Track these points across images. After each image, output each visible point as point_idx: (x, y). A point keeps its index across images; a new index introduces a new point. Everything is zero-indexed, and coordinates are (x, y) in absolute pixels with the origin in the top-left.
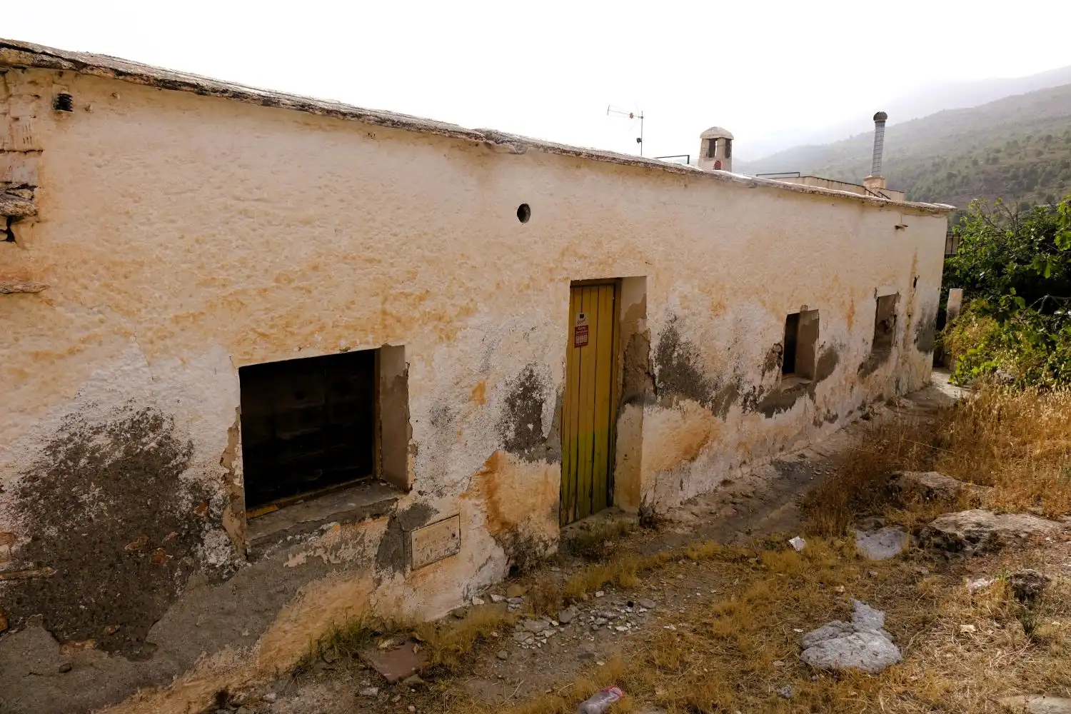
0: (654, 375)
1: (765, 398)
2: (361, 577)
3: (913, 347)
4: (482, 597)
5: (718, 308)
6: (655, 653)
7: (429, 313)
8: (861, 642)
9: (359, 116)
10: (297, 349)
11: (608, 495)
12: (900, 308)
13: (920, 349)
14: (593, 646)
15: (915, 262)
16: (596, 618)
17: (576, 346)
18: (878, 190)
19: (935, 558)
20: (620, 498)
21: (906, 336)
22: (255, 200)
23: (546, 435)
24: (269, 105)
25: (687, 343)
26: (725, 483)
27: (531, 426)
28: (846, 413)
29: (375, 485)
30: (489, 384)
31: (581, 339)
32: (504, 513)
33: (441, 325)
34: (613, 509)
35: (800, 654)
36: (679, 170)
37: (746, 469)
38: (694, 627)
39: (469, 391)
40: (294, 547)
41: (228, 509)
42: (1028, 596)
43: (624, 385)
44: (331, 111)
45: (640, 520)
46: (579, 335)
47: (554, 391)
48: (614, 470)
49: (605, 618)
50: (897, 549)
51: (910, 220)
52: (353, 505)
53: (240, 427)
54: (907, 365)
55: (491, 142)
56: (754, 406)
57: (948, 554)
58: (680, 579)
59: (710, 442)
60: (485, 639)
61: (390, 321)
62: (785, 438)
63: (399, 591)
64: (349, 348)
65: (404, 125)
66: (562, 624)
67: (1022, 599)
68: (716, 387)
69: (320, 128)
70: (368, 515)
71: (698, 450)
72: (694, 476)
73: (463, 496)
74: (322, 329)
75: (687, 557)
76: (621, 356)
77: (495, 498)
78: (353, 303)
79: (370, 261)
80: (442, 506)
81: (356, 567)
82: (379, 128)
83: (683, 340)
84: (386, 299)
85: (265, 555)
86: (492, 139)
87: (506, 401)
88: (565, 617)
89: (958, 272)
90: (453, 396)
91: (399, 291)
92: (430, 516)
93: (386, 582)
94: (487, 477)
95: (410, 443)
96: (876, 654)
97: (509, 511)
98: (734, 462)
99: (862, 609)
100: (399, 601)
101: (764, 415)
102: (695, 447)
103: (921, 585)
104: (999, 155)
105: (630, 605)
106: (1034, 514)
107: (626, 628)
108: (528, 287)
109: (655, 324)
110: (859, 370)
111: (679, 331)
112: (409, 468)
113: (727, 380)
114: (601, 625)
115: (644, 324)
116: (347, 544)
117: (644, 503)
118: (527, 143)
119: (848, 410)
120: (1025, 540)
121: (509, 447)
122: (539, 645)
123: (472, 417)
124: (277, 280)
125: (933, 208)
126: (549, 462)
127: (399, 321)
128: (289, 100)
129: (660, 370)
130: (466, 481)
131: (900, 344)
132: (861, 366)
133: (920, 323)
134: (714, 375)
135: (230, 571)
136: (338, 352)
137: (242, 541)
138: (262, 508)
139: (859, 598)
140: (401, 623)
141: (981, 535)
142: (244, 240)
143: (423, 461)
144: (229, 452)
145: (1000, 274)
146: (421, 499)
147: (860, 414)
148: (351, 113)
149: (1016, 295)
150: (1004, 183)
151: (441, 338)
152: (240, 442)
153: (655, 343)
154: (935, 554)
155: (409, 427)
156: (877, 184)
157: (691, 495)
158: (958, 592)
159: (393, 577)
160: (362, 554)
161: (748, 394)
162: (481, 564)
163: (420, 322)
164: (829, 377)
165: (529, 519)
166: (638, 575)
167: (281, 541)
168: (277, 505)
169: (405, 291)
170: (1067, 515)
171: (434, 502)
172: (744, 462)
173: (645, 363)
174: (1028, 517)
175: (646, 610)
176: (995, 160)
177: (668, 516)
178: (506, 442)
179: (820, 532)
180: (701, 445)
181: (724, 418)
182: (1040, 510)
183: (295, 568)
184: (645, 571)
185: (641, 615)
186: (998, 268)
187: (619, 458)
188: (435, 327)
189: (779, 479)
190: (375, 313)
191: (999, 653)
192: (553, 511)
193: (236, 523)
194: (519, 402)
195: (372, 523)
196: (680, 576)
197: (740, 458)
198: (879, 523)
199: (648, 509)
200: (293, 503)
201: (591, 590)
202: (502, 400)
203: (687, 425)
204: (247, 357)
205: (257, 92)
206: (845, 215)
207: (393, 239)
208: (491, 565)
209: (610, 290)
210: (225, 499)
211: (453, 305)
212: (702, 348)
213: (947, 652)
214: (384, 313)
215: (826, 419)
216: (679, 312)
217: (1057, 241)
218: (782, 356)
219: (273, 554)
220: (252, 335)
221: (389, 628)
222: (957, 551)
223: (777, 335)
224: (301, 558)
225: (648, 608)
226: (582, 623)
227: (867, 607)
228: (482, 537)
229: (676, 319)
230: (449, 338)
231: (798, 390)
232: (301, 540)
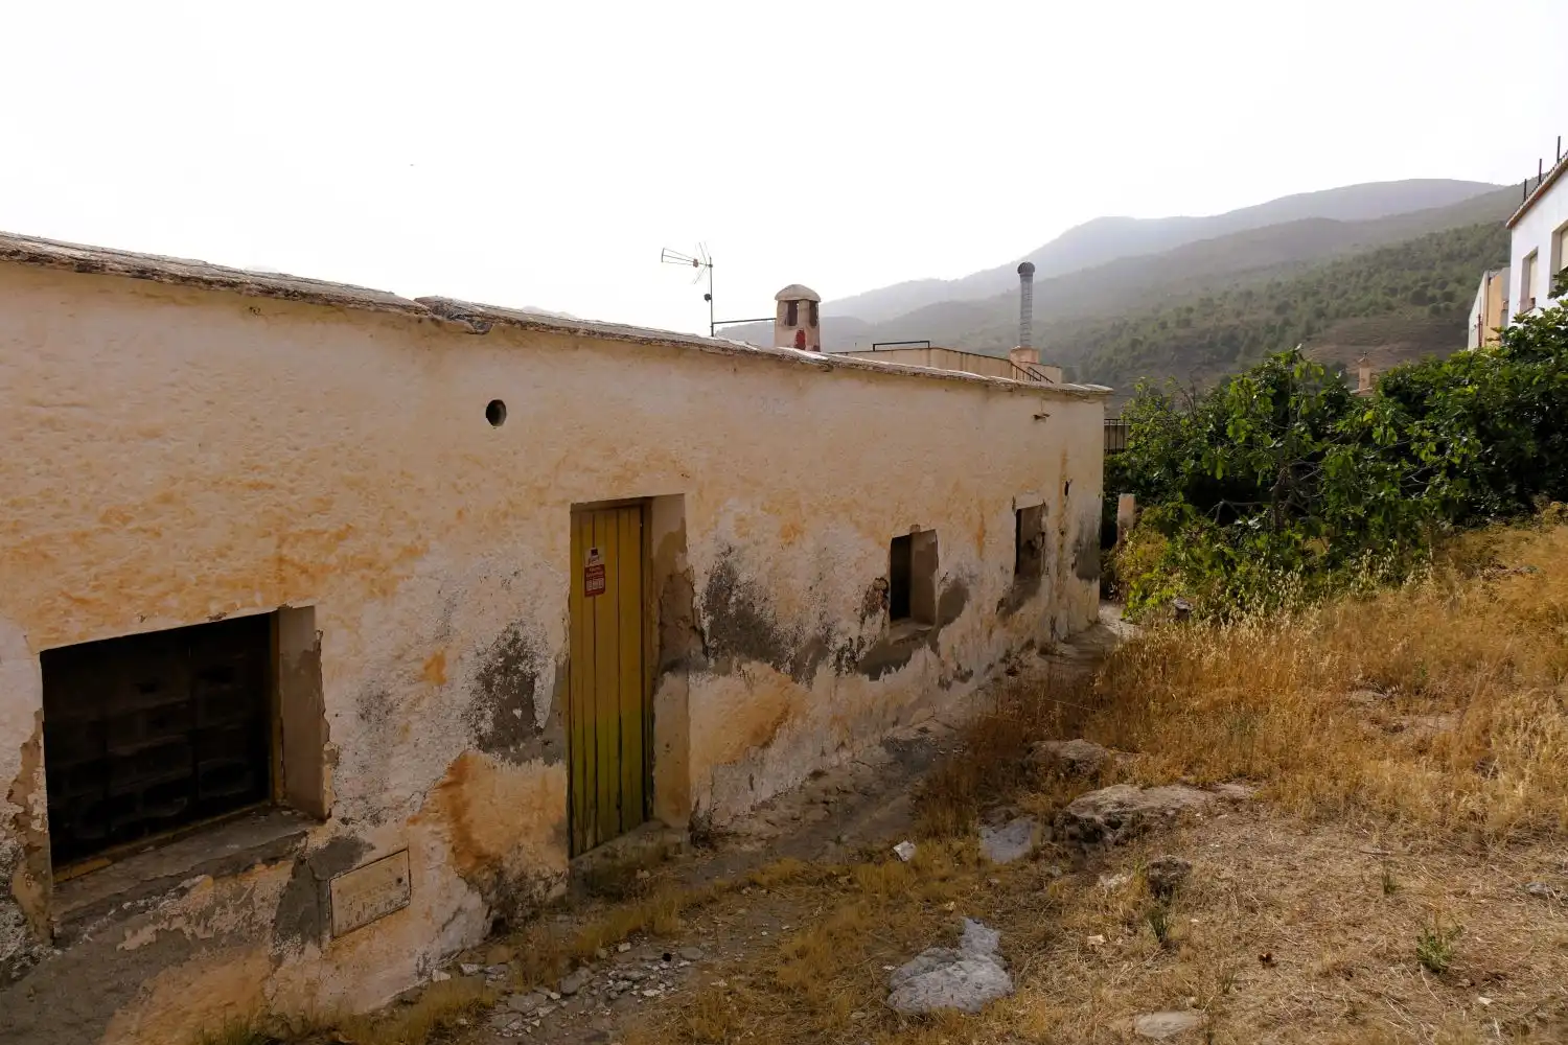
0: (702, 630)
1: (868, 654)
2: (249, 956)
3: (1071, 574)
4: (448, 970)
5: (791, 533)
6: (693, 1022)
7: (353, 557)
8: (962, 973)
9: (232, 285)
10: (138, 619)
11: (645, 803)
12: (1049, 522)
13: (1081, 576)
14: (606, 1022)
15: (1064, 462)
16: (615, 981)
17: (587, 594)
18: (1028, 365)
19: (1070, 853)
20: (662, 808)
21: (1060, 560)
22: (65, 405)
23: (541, 724)
24: (90, 272)
25: (749, 583)
26: (817, 775)
27: (518, 713)
28: (984, 666)
29: (274, 815)
30: (450, 655)
31: (595, 584)
32: (479, 841)
33: (372, 574)
34: (652, 825)
35: (886, 998)
36: (723, 349)
37: (845, 754)
38: (753, 979)
39: (419, 667)
40: (136, 919)
41: (22, 867)
42: (1165, 891)
43: (662, 646)
44: (189, 279)
45: (692, 837)
46: (589, 579)
47: (551, 660)
48: (652, 768)
49: (628, 980)
50: (1028, 846)
51: (1051, 407)
52: (237, 846)
53: (41, 743)
54: (1065, 601)
55: (439, 317)
56: (852, 665)
57: (1085, 846)
58: (741, 915)
59: (790, 721)
60: (447, 1030)
61: (289, 571)
62: (900, 708)
63: (313, 972)
64: (225, 614)
65: (304, 295)
66: (565, 996)
67: (1158, 894)
68: (795, 641)
69: (174, 302)
70: (259, 860)
71: (774, 731)
72: (770, 768)
73: (413, 821)
74: (178, 589)
75: (753, 884)
76: (655, 606)
77: (465, 820)
78: (230, 548)
79: (256, 486)
80: (378, 839)
81: (241, 941)
82: (266, 299)
83: (743, 578)
84: (283, 540)
85: (86, 936)
86: (442, 313)
87: (477, 678)
88: (570, 985)
89: (1129, 473)
90: (393, 675)
91: (304, 529)
92: (360, 855)
93: (291, 959)
94: (453, 790)
95: (327, 748)
96: (979, 987)
97: (486, 839)
98: (827, 745)
99: (973, 929)
100: (312, 987)
101: (867, 677)
102: (769, 728)
103: (1049, 889)
104: (1192, 316)
105: (667, 958)
106: (1186, 784)
107: (657, 992)
108: (506, 515)
109: (700, 560)
110: (998, 610)
111: (736, 566)
112: (326, 787)
113: (811, 630)
114: (623, 991)
115: (684, 558)
116: (224, 907)
117: (696, 812)
118: (494, 318)
119: (988, 663)
120: (1173, 819)
121: (485, 744)
122: (529, 1030)
123: (425, 704)
124: (105, 519)
125: (1083, 391)
126: (549, 762)
127: (304, 571)
128: (120, 263)
129: (712, 623)
130: (417, 798)
131: (1053, 571)
132: (1001, 603)
133: (1078, 542)
134: (791, 626)
135: (24, 967)
136: (207, 621)
137: (47, 916)
138: (84, 863)
139: (971, 916)
140: (317, 1021)
141: (1124, 818)
142: (49, 462)
143: (347, 774)
144: (25, 781)
145: (1176, 474)
146: (344, 831)
147: (1003, 668)
148: (221, 281)
149: (1185, 502)
150: (1201, 352)
151: (372, 592)
152: (42, 763)
153: (701, 586)
154: (1070, 848)
155: (324, 726)
156: (1027, 357)
157: (766, 794)
158: (1091, 895)
159: (302, 952)
160: (249, 921)
161: (842, 650)
162: (444, 921)
163: (339, 571)
164: (957, 620)
165: (520, 848)
166: (681, 915)
167: (112, 912)
168: (108, 857)
169: (313, 528)
170: (1224, 782)
171: (365, 833)
172: (843, 744)
173: (688, 614)
174: (1179, 789)
175: (688, 963)
176: (1187, 323)
177: (732, 829)
178: (481, 738)
179: (935, 833)
180: (778, 724)
181: (810, 685)
182: (1191, 778)
183: (138, 950)
184: (694, 908)
185: (682, 971)
186: (1172, 466)
187: (659, 748)
188: (363, 577)
189: (891, 764)
190: (265, 561)
191: (1126, 966)
192: (557, 832)
193: (36, 889)
194: (498, 679)
195: (267, 872)
196: (742, 911)
197: (836, 739)
198: (1010, 813)
199: (701, 820)
200: (136, 852)
201: (612, 944)
202: (471, 676)
203: (754, 698)
204: (54, 636)
205: (69, 252)
206: (964, 403)
207: (293, 455)
208: (462, 919)
209: (636, 514)
210: (15, 852)
211: (390, 545)
212: (772, 589)
213: (1067, 974)
214: (281, 560)
215: (955, 677)
216: (735, 540)
217: (1230, 432)
218: (889, 595)
219: (99, 932)
220: (62, 603)
221: (297, 1029)
222: (1096, 841)
223: (880, 566)
224: (147, 935)
225: (691, 960)
226: (595, 992)
227: (980, 927)
228: (444, 880)
229: (730, 550)
230: (384, 592)
231: (915, 641)
232: (147, 907)
